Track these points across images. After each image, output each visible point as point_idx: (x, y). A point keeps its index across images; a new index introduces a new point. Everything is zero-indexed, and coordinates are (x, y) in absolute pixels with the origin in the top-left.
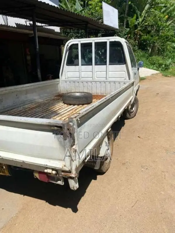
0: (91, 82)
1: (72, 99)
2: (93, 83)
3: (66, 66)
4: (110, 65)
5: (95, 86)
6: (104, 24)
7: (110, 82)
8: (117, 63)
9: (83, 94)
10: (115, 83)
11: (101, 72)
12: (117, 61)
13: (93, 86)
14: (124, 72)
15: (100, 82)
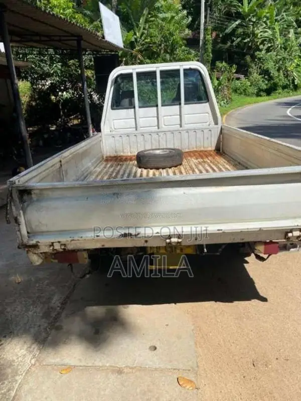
0: (157, 133)
1: (162, 159)
2: (160, 134)
3: (111, 110)
4: (185, 104)
5: (164, 139)
6: (106, 41)
7: (187, 131)
8: (196, 102)
9: (168, 151)
10: (196, 131)
11: (170, 116)
12: (195, 98)
13: (161, 140)
14: (207, 114)
15: (172, 132)
